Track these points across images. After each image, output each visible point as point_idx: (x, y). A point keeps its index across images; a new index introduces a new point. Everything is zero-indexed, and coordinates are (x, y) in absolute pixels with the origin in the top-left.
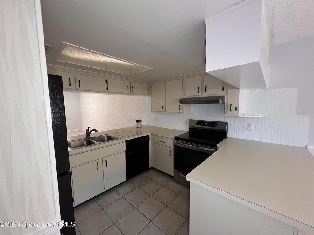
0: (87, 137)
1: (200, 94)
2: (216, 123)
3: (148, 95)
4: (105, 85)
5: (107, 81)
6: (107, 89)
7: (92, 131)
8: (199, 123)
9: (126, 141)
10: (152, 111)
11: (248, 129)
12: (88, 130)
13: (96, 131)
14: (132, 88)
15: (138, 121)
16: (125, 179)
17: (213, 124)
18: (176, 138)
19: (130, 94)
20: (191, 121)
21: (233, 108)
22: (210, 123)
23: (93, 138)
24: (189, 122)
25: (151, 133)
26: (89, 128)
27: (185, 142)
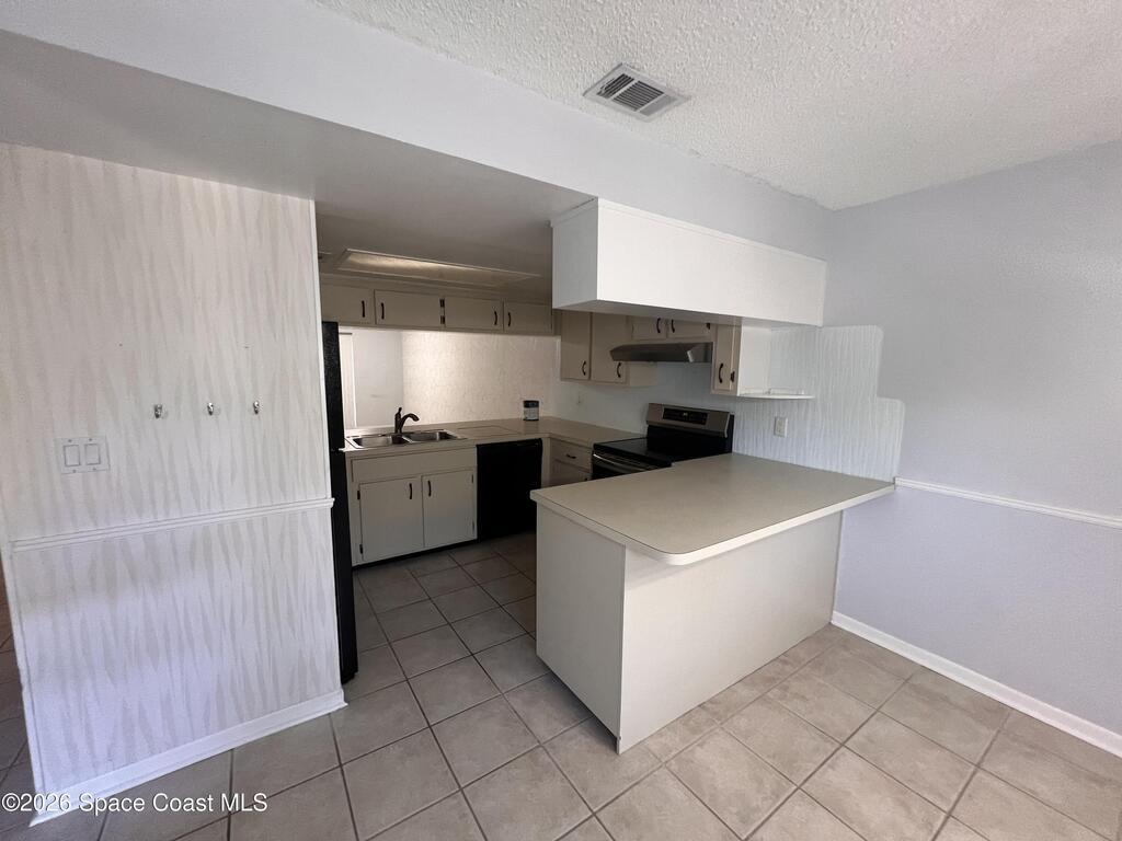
0: (396, 431)
1: (662, 335)
2: (706, 414)
3: (555, 334)
4: (439, 312)
5: (442, 303)
6: (443, 320)
7: (406, 417)
8: (672, 413)
9: (477, 446)
10: (563, 379)
11: (777, 433)
12: (398, 415)
13: (415, 418)
14: (506, 316)
15: (528, 404)
16: (472, 535)
17: (699, 416)
18: (598, 448)
19: (502, 332)
20: (652, 406)
21: (726, 376)
22: (692, 412)
23: (408, 435)
24: (647, 409)
25: (547, 435)
26: (400, 409)
27: (627, 461)
